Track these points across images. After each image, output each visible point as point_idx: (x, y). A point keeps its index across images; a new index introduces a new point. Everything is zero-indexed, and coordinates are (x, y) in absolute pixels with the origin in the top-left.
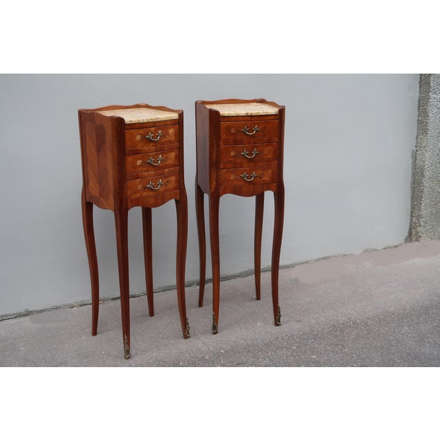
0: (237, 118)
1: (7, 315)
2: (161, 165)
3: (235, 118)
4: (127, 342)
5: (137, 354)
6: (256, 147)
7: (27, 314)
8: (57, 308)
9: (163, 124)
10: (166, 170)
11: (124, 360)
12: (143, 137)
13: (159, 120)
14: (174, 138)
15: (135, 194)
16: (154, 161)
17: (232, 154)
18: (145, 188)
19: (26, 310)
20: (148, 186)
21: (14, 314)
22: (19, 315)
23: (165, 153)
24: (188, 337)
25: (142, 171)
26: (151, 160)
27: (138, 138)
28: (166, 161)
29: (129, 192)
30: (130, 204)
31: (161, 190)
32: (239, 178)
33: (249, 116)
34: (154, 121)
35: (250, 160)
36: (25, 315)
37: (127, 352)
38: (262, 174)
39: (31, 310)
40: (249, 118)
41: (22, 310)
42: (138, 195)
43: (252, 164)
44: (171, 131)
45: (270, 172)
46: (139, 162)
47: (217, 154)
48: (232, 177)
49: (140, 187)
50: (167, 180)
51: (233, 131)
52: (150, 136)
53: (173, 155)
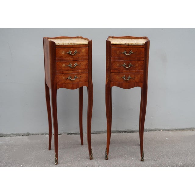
0: (120, 45)
1: (18, 134)
2: (76, 68)
3: (119, 46)
4: (57, 156)
5: (62, 163)
6: (131, 62)
7: (28, 135)
8: (42, 134)
9: (78, 46)
10: (80, 71)
11: (54, 165)
12: (66, 53)
13: (75, 44)
14: (85, 54)
15: (61, 81)
16: (72, 66)
17: (118, 65)
18: (67, 79)
19: (28, 133)
20: (69, 78)
21: (22, 134)
22: (24, 135)
23: (79, 62)
24: (92, 159)
25: (65, 70)
26: (70, 65)
27: (63, 53)
28: (80, 66)
29: (58, 80)
30: (58, 86)
31: (77, 81)
32: (121, 78)
33: (127, 45)
34: (72, 44)
35: (127, 69)
36: (27, 135)
37: (56, 161)
38: (134, 77)
39: (30, 133)
40: (127, 46)
41: (26, 133)
42: (63, 82)
43: (128, 71)
44: (83, 50)
45: (139, 76)
46: (63, 65)
47: (109, 65)
48: (117, 77)
49: (64, 78)
50: (80, 75)
51: (118, 52)
52: (70, 52)
53: (85, 63)
